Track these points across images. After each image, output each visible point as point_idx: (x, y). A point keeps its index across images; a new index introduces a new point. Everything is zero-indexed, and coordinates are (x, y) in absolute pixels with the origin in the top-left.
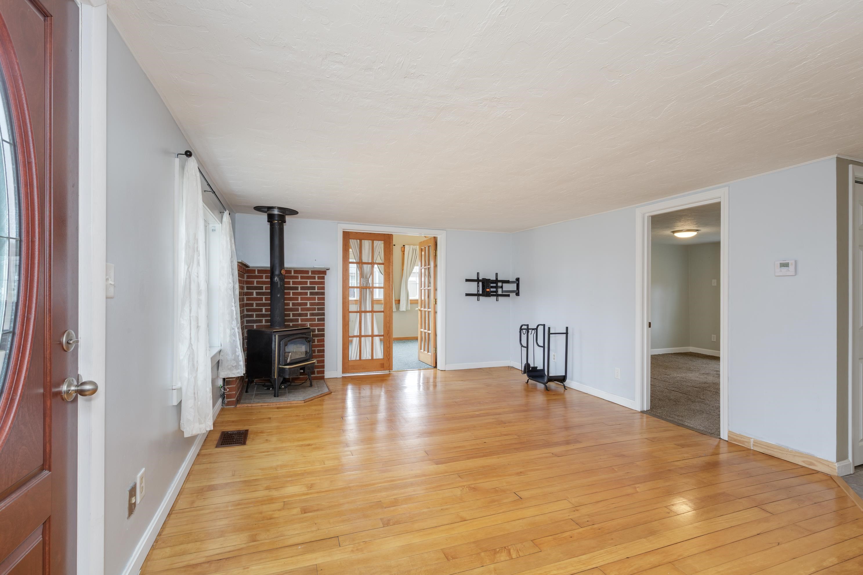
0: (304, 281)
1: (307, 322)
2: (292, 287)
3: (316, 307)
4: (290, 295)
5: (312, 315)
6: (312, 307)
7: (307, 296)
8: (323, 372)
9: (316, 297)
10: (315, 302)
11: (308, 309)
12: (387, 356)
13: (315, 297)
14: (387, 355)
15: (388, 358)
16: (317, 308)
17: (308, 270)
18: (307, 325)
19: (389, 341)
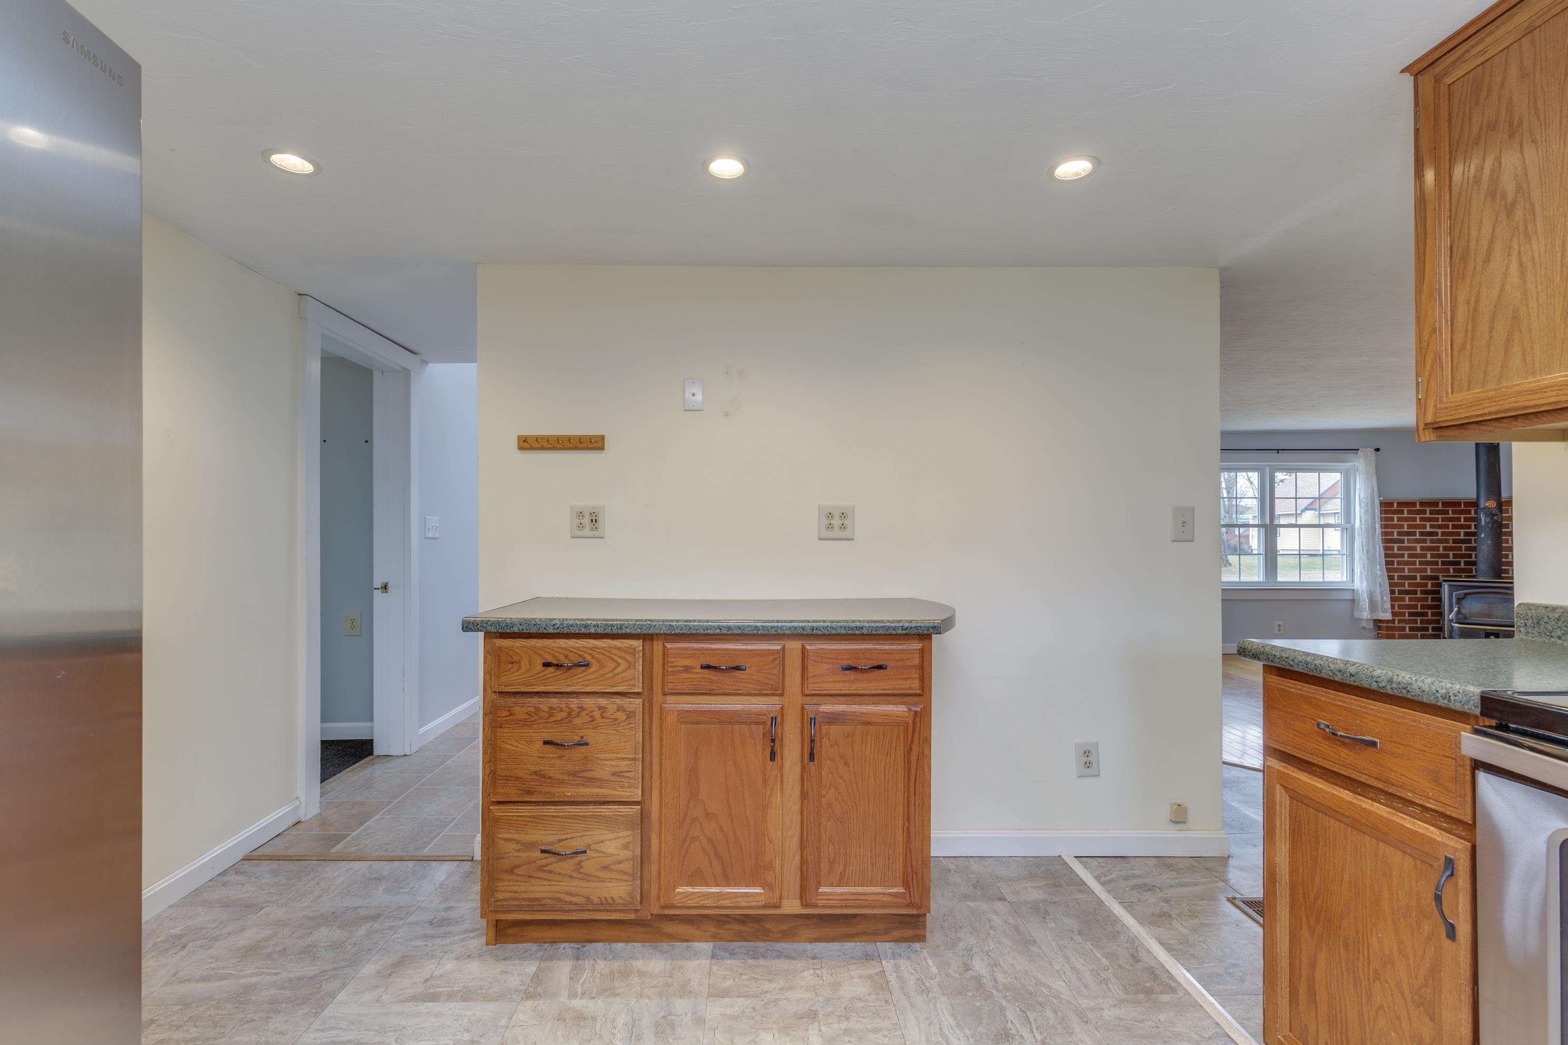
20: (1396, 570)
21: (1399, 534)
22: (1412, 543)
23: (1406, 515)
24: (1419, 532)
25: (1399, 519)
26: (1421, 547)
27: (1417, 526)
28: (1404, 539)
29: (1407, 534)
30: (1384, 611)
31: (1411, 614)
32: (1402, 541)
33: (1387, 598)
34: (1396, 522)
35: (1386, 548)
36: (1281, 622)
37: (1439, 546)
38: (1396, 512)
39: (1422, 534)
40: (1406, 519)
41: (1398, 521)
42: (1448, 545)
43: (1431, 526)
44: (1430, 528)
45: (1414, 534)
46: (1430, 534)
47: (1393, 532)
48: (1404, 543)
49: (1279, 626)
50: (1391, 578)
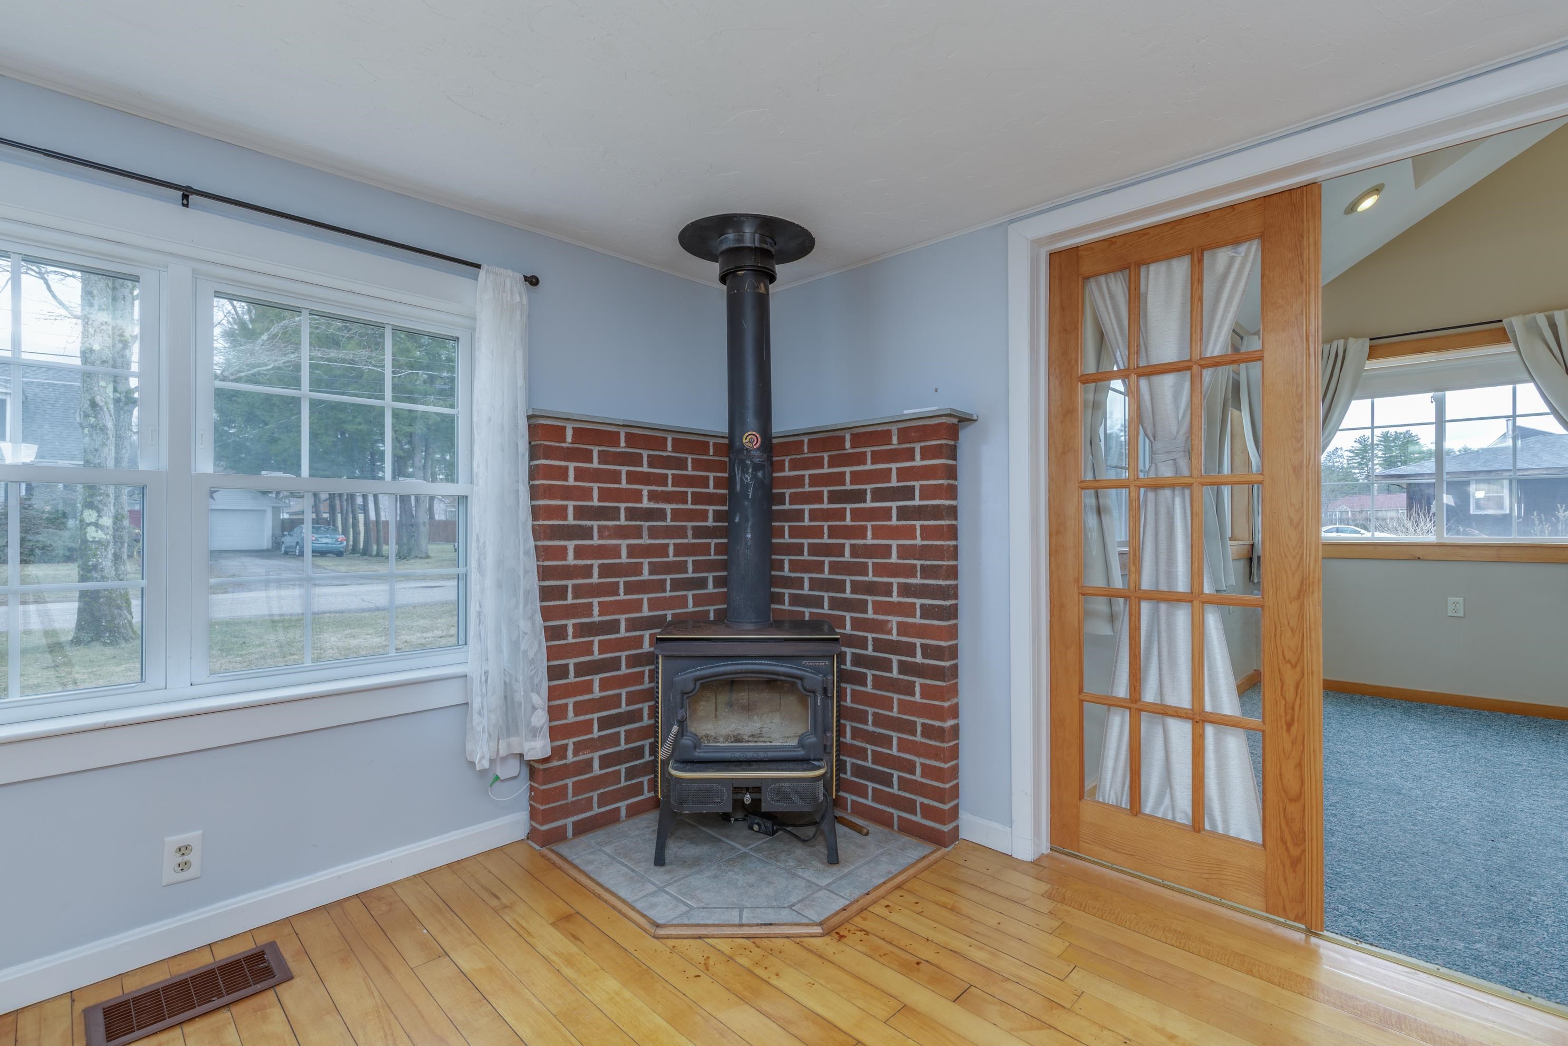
0: (881, 469)
1: (889, 615)
2: (851, 490)
3: (918, 563)
4: (845, 520)
5: (905, 590)
6: (906, 561)
7: (888, 523)
8: (954, 813)
9: (918, 524)
10: (915, 546)
11: (894, 571)
12: (1284, 842)
13: (915, 526)
14: (1288, 837)
15: (1295, 852)
16: (922, 566)
17: (886, 428)
18: (889, 625)
19: (1300, 765)
20: (571, 611)
21: (581, 513)
22: (610, 537)
23: (595, 464)
24: (626, 508)
25: (581, 475)
26: (629, 546)
27: (621, 495)
28: (591, 528)
29: (599, 513)
30: (534, 733)
31: (605, 723)
32: (586, 533)
33: (540, 700)
34: (571, 481)
35: (542, 553)
36: (192, 836)
37: (667, 545)
38: (570, 455)
39: (633, 514)
40: (596, 476)
41: (576, 479)
42: (685, 541)
43: (653, 496)
44: (650, 500)
45: (613, 514)
46: (649, 514)
47: (565, 508)
48: (592, 538)
49: (183, 850)
50: (553, 633)
